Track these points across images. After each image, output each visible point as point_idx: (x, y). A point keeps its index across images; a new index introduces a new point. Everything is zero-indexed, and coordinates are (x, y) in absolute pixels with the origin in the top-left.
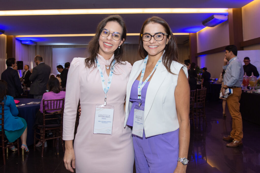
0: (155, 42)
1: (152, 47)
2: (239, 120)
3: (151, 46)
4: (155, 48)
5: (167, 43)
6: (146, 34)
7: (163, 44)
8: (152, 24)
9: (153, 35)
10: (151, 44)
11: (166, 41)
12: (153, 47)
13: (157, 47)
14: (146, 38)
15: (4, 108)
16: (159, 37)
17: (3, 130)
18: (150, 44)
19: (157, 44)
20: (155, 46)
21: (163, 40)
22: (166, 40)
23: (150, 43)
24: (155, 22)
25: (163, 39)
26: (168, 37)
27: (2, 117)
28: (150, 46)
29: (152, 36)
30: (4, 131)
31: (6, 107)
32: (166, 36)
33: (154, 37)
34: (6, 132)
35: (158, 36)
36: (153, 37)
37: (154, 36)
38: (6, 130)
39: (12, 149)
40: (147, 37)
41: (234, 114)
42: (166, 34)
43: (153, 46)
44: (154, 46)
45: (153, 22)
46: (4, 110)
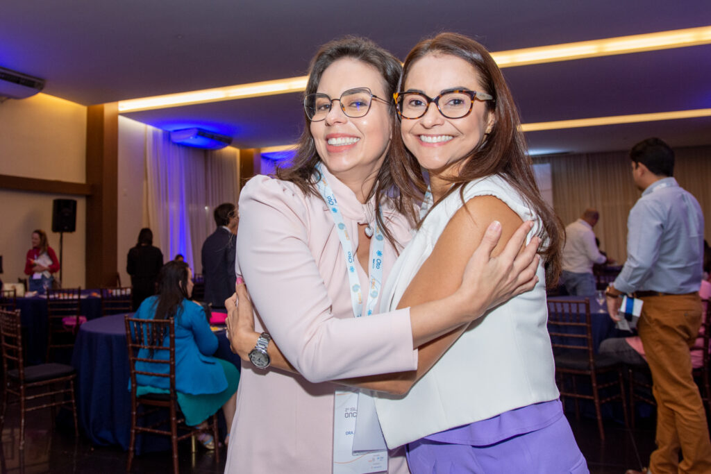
0: (439, 122)
1: (429, 140)
2: (686, 417)
3: (427, 135)
4: (440, 144)
5: (489, 129)
6: (411, 92)
7: (469, 131)
8: (432, 58)
9: (434, 97)
10: (426, 128)
11: (482, 122)
12: (435, 140)
13: (451, 140)
14: (410, 106)
15: (174, 333)
16: (455, 103)
17: (172, 391)
18: (422, 131)
19: (448, 127)
20: (441, 135)
21: (471, 114)
22: (486, 118)
23: (423, 125)
24: (444, 53)
25: (469, 112)
26: (491, 105)
27: (171, 357)
28: (423, 138)
29: (429, 100)
30: (176, 395)
31: (179, 332)
32: (484, 103)
33: (437, 105)
34: (180, 396)
35: (452, 103)
36: (433, 105)
37: (436, 101)
38: (180, 391)
39: (205, 444)
40: (413, 103)
41: (665, 393)
42: (481, 93)
43: (432, 136)
44: (437, 136)
45: (437, 52)
46: (174, 338)
